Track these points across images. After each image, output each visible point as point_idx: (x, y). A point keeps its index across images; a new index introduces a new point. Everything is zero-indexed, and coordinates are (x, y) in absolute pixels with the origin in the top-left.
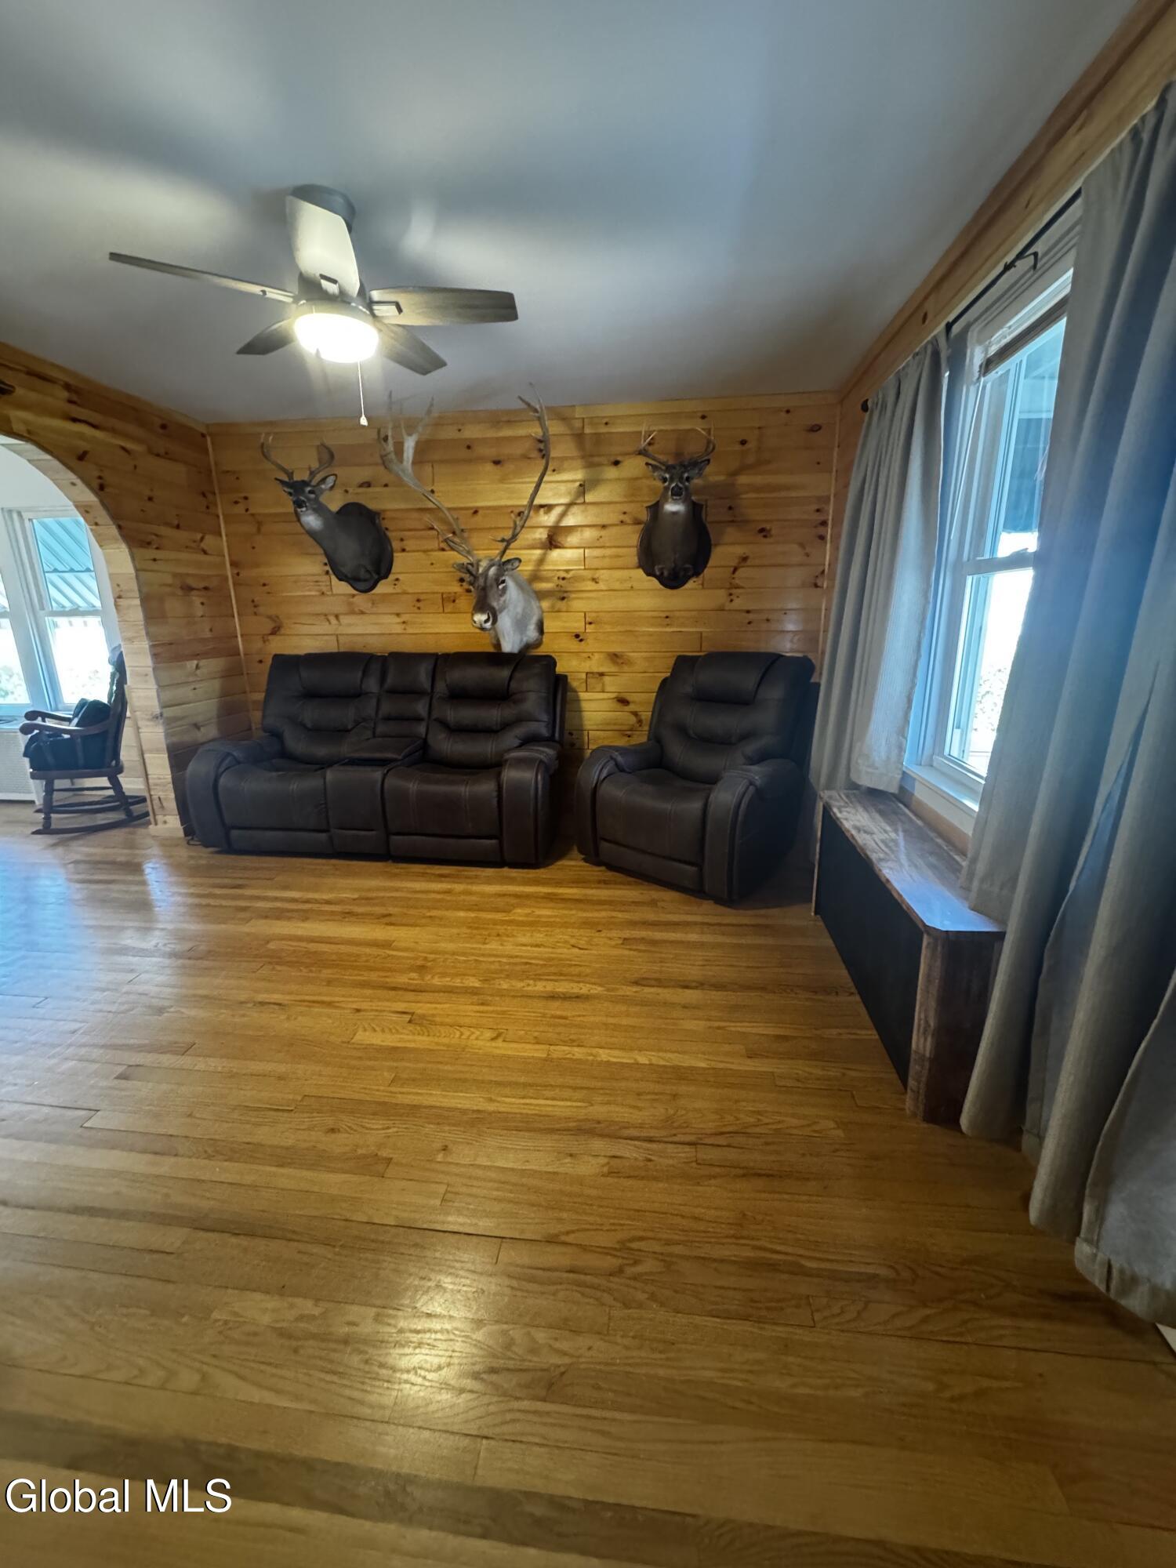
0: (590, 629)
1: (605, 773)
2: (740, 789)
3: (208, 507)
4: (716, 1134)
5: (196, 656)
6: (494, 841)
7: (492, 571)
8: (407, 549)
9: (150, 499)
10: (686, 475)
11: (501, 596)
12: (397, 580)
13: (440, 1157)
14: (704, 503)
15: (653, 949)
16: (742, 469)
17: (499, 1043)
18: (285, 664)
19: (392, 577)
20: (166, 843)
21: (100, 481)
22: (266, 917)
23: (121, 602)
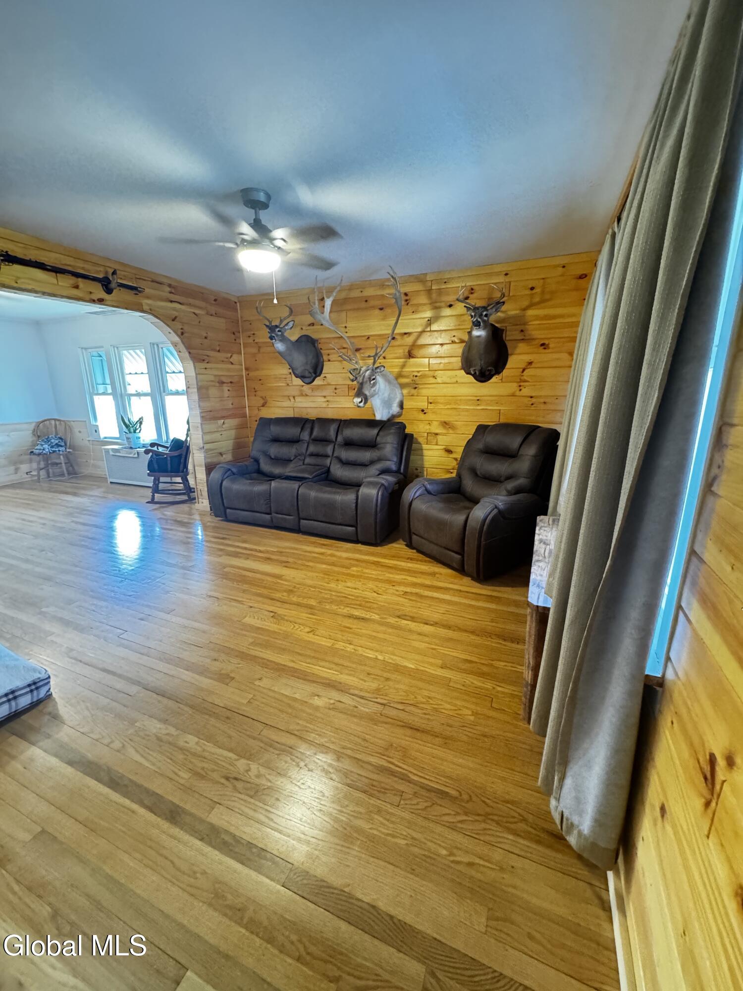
0: (431, 406)
1: (417, 494)
2: (488, 509)
3: (235, 340)
4: (399, 703)
5: (223, 417)
6: (354, 528)
7: (368, 373)
8: (331, 360)
9: (206, 338)
10: (485, 313)
11: (372, 387)
12: (325, 377)
13: (257, 683)
14: (505, 328)
15: (419, 600)
16: (531, 306)
17: (311, 635)
18: (265, 423)
19: (322, 376)
20: (202, 514)
21: (182, 331)
22: (230, 555)
23: (189, 390)
